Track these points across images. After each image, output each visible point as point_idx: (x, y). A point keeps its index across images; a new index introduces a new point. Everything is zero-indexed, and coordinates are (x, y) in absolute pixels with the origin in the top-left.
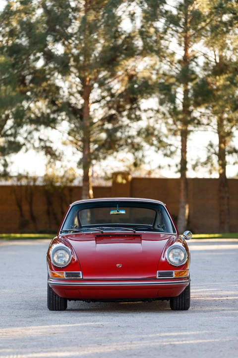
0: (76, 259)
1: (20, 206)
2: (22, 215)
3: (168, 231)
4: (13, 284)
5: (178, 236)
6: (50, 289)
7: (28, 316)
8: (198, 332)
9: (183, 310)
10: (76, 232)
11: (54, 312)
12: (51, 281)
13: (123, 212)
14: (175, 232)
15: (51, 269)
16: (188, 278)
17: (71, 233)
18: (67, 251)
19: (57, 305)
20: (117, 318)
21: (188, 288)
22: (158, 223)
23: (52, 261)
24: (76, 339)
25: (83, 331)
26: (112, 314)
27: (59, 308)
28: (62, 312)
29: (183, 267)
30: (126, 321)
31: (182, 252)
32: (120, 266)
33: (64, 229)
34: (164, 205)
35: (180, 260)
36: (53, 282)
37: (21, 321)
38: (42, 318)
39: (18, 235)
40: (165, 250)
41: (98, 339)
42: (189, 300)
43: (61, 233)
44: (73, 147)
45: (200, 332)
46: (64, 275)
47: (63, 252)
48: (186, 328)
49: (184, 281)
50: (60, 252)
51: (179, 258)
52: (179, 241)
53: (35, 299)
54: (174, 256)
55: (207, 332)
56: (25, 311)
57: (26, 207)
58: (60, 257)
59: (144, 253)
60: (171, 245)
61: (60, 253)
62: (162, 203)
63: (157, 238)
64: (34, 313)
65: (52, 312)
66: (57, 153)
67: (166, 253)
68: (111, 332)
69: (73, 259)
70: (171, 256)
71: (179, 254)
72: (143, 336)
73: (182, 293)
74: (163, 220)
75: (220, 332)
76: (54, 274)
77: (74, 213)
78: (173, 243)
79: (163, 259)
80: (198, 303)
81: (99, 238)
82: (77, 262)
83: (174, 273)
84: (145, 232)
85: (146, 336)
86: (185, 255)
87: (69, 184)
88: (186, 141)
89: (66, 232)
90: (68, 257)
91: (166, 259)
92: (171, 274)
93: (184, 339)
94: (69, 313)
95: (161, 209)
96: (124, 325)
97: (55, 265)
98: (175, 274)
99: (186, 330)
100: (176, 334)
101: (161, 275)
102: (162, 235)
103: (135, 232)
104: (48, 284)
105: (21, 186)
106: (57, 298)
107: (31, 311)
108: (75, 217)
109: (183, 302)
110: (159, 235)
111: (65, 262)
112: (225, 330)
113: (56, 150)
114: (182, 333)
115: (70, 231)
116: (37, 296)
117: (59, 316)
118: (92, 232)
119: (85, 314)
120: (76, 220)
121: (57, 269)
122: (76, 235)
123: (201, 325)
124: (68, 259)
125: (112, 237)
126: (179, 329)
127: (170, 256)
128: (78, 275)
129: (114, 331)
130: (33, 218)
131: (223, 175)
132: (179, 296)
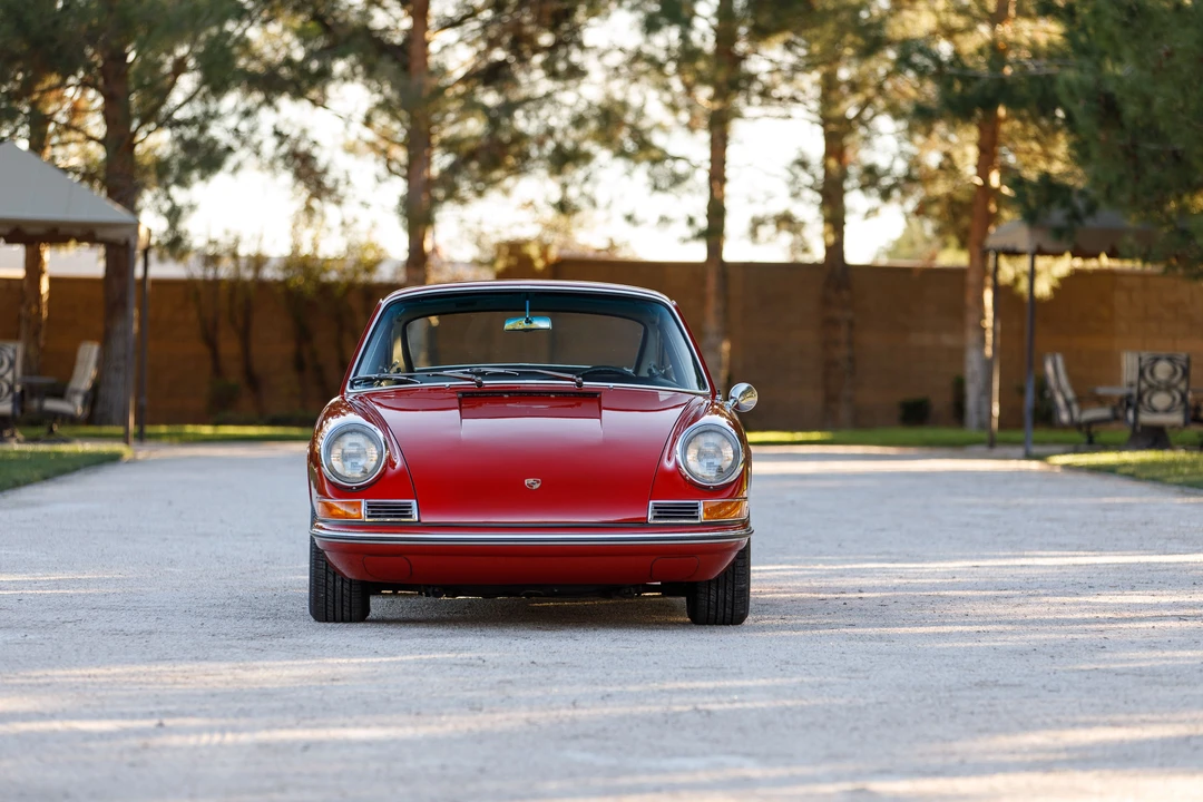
0: (399, 463)
1: (211, 342)
2: (218, 370)
3: (681, 382)
4: (197, 553)
5: (714, 398)
6: (317, 555)
7: (249, 635)
8: (778, 681)
9: (728, 624)
10: (399, 382)
11: (329, 625)
12: (321, 528)
13: (543, 324)
14: (705, 387)
15: (322, 492)
16: (745, 524)
17: (384, 386)
18: (372, 438)
19: (338, 605)
20: (527, 643)
21: (744, 555)
22: (650, 362)
23: (325, 469)
24: (401, 694)
25: (424, 675)
26: (510, 631)
27: (346, 614)
28: (354, 625)
29: (733, 489)
30: (554, 649)
31: (726, 443)
32: (537, 486)
33: (360, 375)
34: (671, 304)
35: (720, 470)
36: (328, 531)
37: (229, 646)
38: (293, 641)
39: (207, 430)
40: (675, 439)
41: (469, 694)
42: (745, 592)
43: (352, 387)
44: (377, 160)
45: (785, 681)
46: (362, 510)
47: (359, 439)
48: (740, 669)
49: (732, 533)
50: (349, 439)
51: (717, 462)
52: (717, 412)
53: (270, 593)
54: (701, 455)
55: (806, 679)
56: (241, 623)
57: (229, 347)
58: (351, 455)
59: (607, 446)
60: (690, 424)
61: (351, 444)
62: (665, 299)
63: (648, 403)
64: (269, 627)
65: (322, 624)
66: (328, 181)
67: (678, 447)
68: (509, 677)
69: (390, 463)
70: (692, 455)
71: (719, 450)
72: (610, 690)
73: (725, 573)
74: (666, 353)
75: (847, 681)
76: (329, 507)
77: (391, 326)
78: (696, 418)
79: (669, 465)
80: (770, 606)
81: (472, 400)
82: (402, 473)
83: (702, 506)
84: (611, 385)
85: (620, 689)
86: (736, 453)
87: (362, 278)
88: (724, 147)
89: (369, 381)
90: (375, 457)
91: (677, 464)
92: (691, 511)
93: (736, 697)
94: (377, 630)
95: (662, 317)
96: (547, 661)
97: (334, 479)
98: (706, 511)
99: (739, 674)
100: (711, 685)
101: (662, 512)
102: (663, 396)
103: (579, 385)
104: (312, 540)
105: (216, 282)
106: (339, 584)
107: (258, 623)
108: (395, 339)
109: (729, 598)
110: (655, 395)
111: (365, 471)
112: (862, 675)
113: (325, 171)
114: (728, 683)
115: (381, 380)
116: (272, 586)
117: (346, 636)
118: (447, 384)
119: (426, 631)
120: (398, 351)
121: (342, 491)
122: (398, 392)
123: (788, 663)
124: (374, 463)
125: (510, 400)
126: (719, 671)
127: (689, 457)
128: (403, 511)
129: (518, 676)
130: (253, 381)
131: (835, 250)
132: (717, 579)
